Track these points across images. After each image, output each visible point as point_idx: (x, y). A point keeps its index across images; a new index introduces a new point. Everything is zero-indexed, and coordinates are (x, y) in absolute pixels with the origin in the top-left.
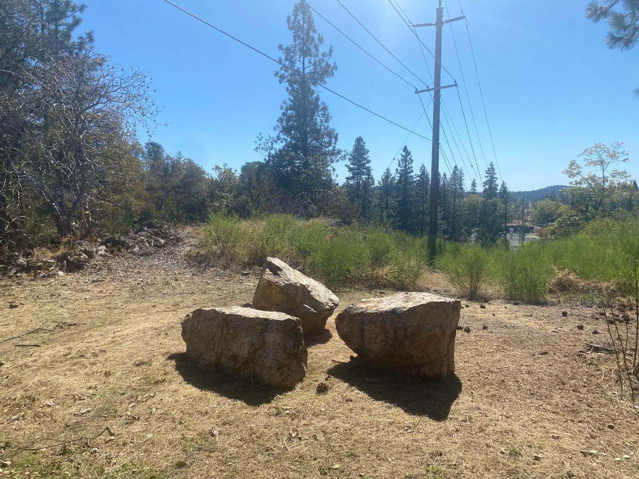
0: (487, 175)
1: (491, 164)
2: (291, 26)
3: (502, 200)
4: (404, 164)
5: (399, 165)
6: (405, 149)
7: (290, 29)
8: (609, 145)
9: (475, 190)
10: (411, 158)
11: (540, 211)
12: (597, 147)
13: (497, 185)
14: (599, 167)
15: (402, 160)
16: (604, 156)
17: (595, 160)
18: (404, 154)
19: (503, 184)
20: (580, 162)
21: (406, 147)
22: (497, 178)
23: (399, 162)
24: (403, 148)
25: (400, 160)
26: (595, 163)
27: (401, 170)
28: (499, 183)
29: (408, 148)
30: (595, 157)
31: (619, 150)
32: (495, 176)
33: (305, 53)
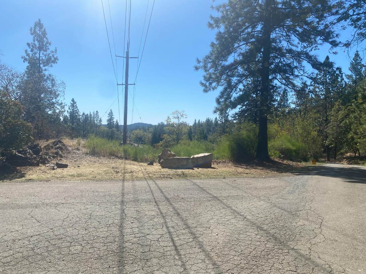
0: (109, 116)
1: (111, 111)
2: (32, 33)
3: (116, 130)
4: (72, 109)
5: (69, 109)
6: (73, 100)
7: (32, 34)
8: (180, 111)
9: (101, 123)
10: (76, 105)
11: (136, 136)
12: (176, 111)
13: (114, 122)
14: (177, 120)
15: (71, 106)
16: (179, 115)
17: (176, 117)
18: (72, 102)
19: (117, 121)
20: (171, 117)
21: (73, 99)
22: (114, 118)
23: (69, 107)
24: (72, 99)
25: (70, 106)
26: (175, 118)
27: (70, 112)
28: (115, 120)
29: (74, 100)
30: (176, 116)
31: (184, 114)
32: (113, 117)
33: (40, 49)
